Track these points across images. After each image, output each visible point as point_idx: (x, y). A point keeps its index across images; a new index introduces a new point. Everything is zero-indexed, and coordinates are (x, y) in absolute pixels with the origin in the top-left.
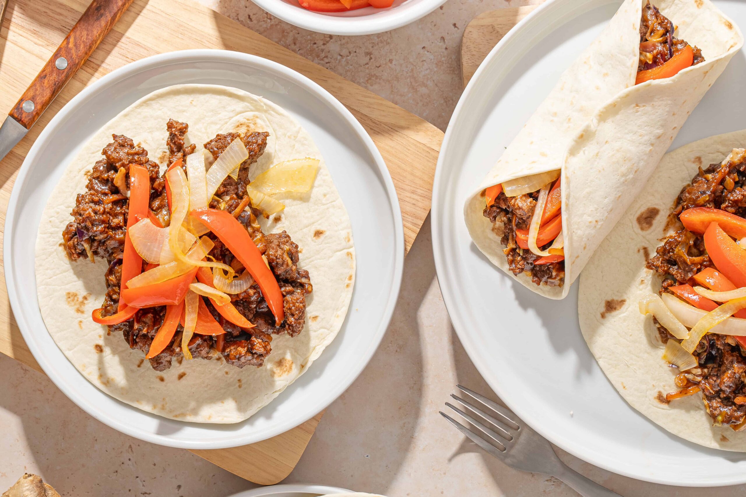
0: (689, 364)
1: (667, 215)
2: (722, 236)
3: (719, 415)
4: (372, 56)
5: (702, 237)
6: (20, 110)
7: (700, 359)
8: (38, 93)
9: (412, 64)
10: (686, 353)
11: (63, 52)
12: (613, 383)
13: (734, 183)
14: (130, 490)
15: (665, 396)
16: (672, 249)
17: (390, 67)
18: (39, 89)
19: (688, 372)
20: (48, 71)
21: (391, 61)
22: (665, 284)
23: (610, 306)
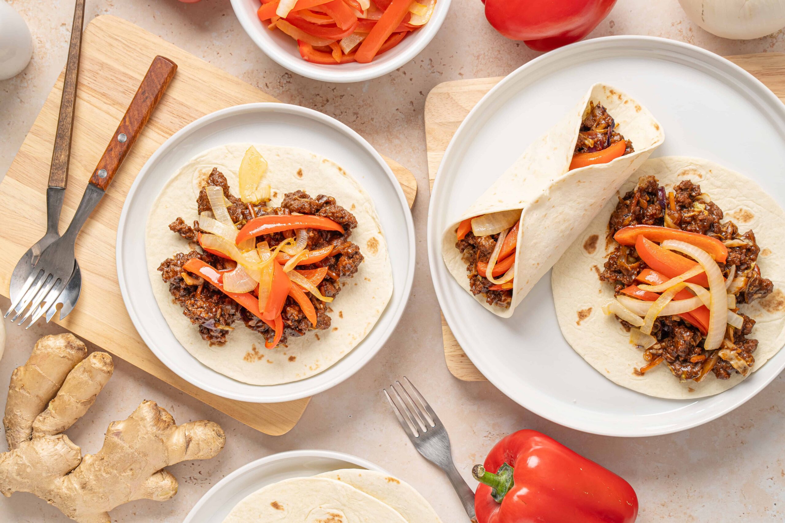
0: (650, 343)
1: (605, 238)
2: (647, 243)
3: (682, 374)
4: (358, 115)
5: (634, 248)
6: (97, 177)
7: (657, 337)
8: (108, 162)
9: (389, 122)
10: (645, 335)
11: (122, 129)
12: (599, 370)
13: (647, 203)
15: (639, 370)
16: (615, 262)
17: (372, 124)
18: (108, 159)
19: (651, 348)
20: (113, 145)
21: (372, 119)
22: (617, 289)
23: (582, 315)
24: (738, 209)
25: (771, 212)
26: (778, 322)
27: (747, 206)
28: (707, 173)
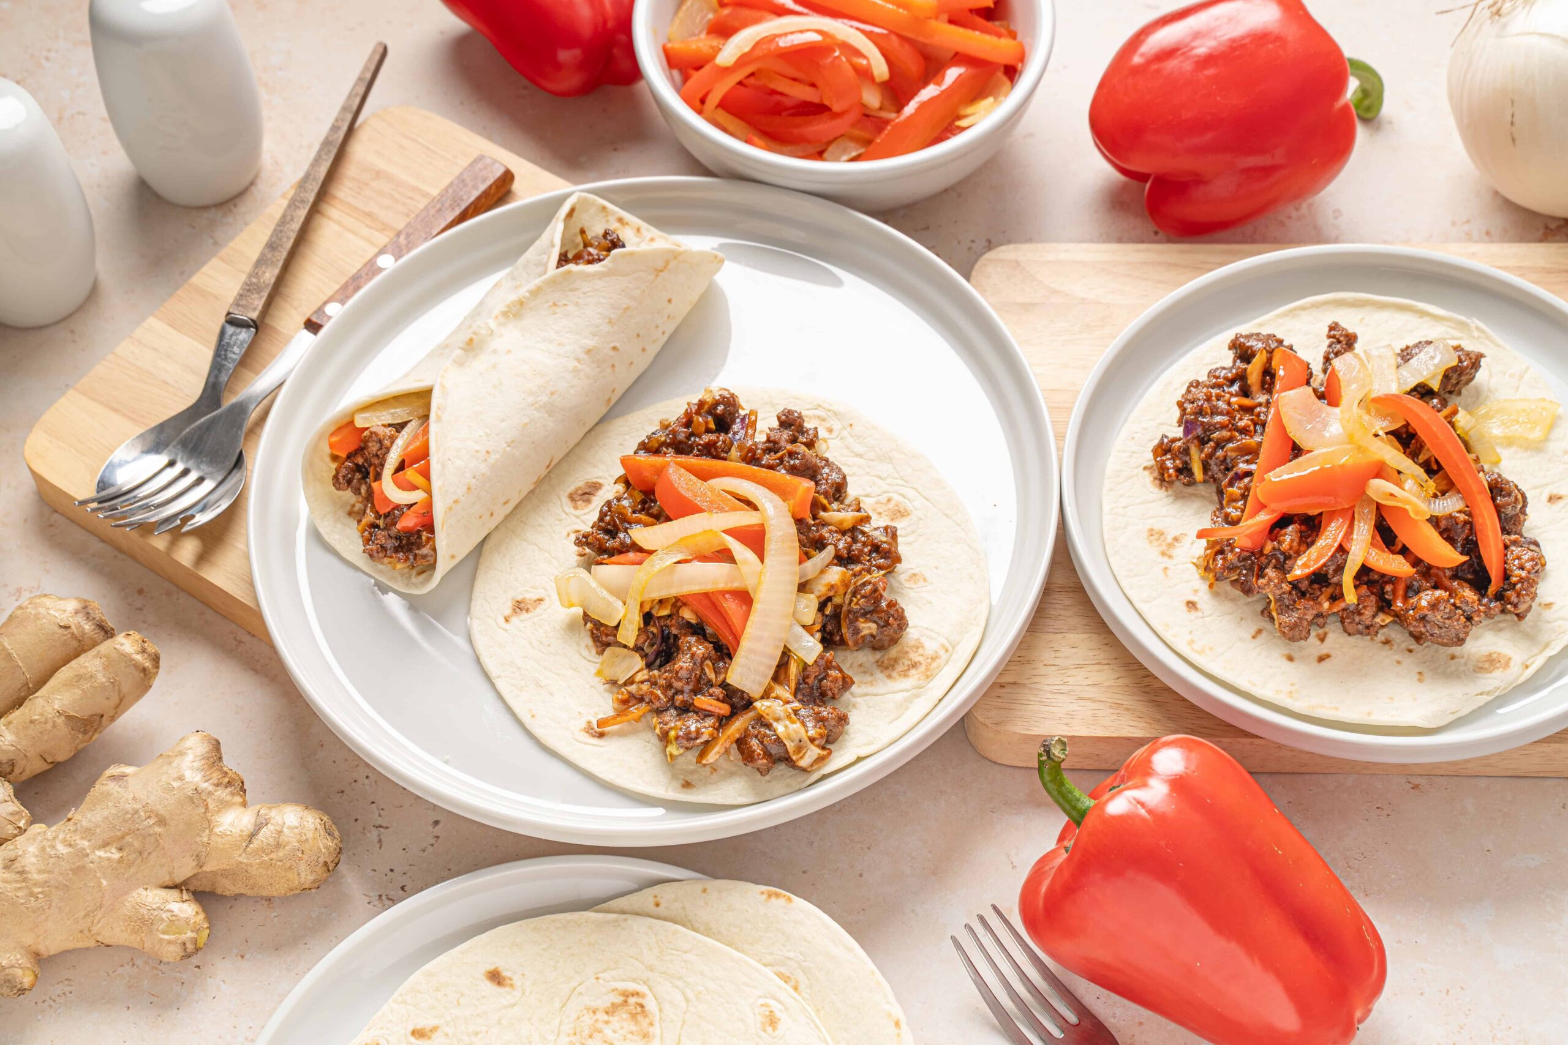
0: (630, 671)
3: (671, 729)
5: (655, 493)
7: (645, 655)
12: (517, 710)
14: (356, 820)
15: (596, 725)
19: (631, 680)
23: (520, 607)
24: (883, 499)
25: (946, 515)
26: (900, 696)
27: (903, 496)
28: (844, 428)
